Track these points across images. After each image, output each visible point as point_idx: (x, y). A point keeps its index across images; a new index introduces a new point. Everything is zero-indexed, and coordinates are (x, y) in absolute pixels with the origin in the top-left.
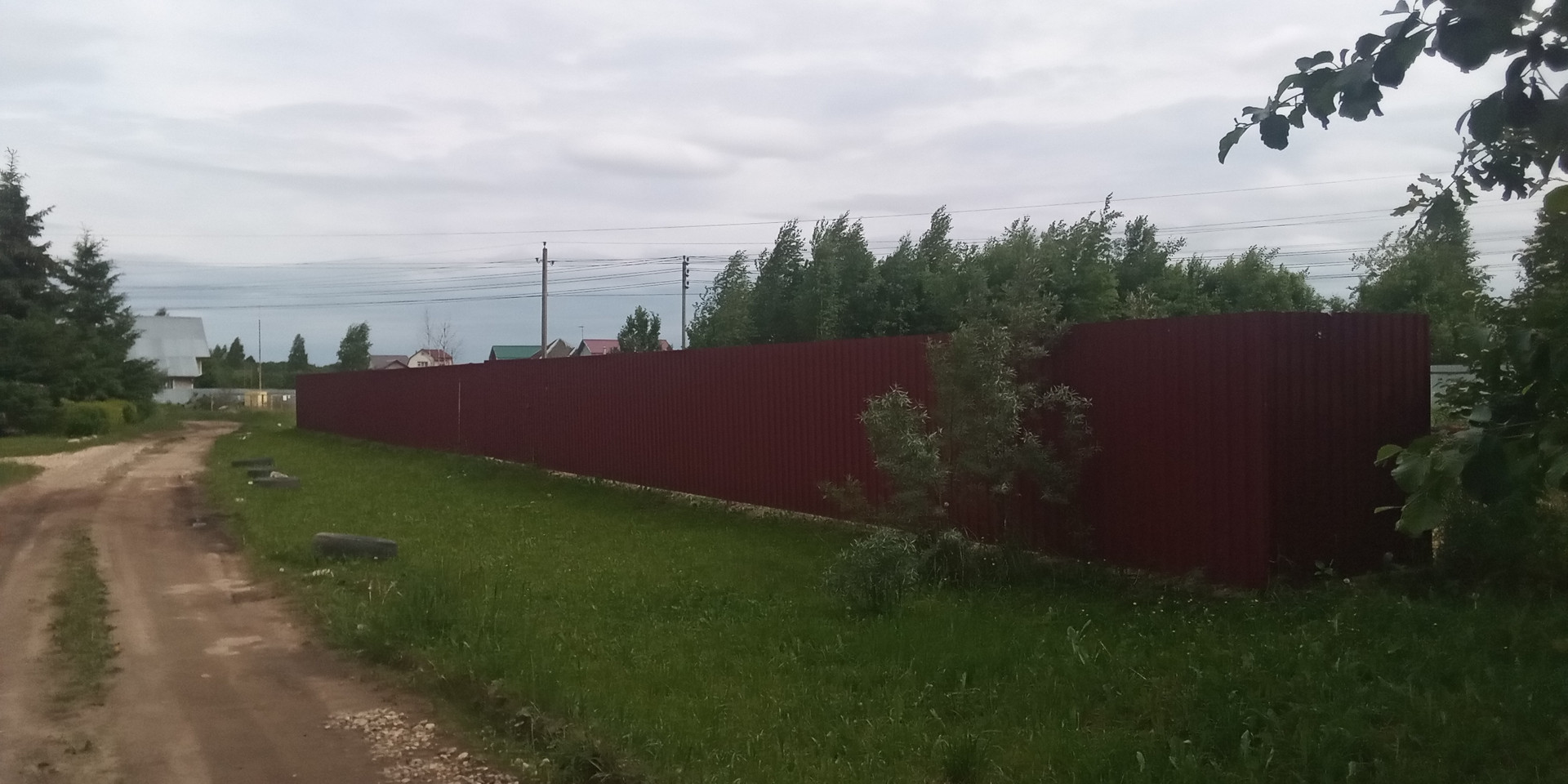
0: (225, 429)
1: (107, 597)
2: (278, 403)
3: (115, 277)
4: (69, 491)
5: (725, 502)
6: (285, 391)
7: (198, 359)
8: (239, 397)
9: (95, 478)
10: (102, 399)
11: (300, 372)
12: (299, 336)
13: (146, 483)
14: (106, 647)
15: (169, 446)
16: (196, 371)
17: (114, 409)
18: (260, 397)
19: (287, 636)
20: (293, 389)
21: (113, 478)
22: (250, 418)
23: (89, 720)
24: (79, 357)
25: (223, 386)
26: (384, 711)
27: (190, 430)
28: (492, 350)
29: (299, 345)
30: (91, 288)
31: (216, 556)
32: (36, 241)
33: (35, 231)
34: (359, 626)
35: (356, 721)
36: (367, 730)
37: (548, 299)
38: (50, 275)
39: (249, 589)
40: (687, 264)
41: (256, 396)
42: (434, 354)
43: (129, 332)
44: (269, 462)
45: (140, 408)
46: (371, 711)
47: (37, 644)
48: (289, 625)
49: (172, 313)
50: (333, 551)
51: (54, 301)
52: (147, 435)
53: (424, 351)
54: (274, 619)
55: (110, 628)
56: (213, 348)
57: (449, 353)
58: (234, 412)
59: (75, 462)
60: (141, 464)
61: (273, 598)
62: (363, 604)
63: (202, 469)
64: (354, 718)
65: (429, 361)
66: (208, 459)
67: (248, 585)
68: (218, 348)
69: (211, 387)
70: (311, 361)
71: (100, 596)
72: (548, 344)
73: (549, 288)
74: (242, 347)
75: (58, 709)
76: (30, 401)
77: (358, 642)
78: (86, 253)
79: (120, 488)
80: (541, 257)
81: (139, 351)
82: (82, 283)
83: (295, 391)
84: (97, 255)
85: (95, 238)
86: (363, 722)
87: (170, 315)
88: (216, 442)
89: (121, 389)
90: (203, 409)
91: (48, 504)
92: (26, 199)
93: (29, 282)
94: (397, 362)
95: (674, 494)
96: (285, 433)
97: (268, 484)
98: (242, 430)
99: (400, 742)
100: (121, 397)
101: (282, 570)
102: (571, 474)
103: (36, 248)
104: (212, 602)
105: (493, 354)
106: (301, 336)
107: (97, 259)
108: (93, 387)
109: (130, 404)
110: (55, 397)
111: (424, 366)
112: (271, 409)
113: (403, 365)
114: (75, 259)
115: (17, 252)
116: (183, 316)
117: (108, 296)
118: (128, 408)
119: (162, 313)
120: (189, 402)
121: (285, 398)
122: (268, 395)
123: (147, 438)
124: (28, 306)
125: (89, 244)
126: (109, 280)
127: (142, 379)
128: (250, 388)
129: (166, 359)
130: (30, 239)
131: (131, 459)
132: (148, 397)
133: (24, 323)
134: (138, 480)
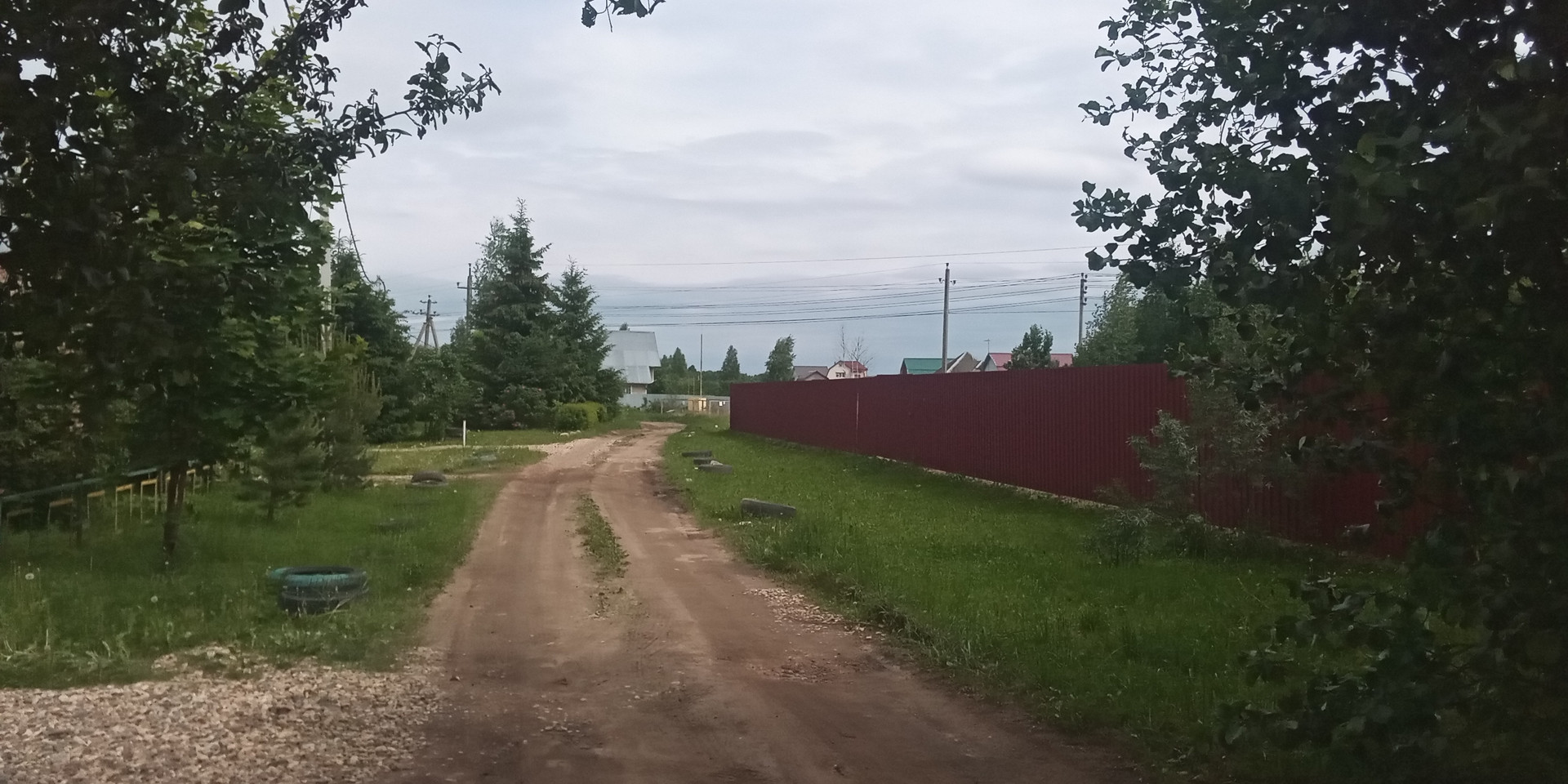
0: (673, 429)
2: (715, 408)
3: (592, 300)
4: (569, 470)
6: (722, 398)
7: (651, 368)
8: (684, 402)
9: (585, 462)
10: (582, 401)
11: (734, 381)
12: (731, 347)
13: (621, 466)
14: (618, 553)
15: (632, 441)
16: (649, 379)
17: (591, 409)
18: (700, 403)
20: (728, 396)
21: (598, 462)
22: (691, 420)
24: (566, 367)
25: (670, 393)
26: (777, 588)
27: (646, 429)
28: (904, 362)
29: (732, 352)
30: (575, 309)
31: (675, 515)
32: (538, 273)
33: (537, 265)
34: (765, 551)
36: (766, 596)
38: (546, 300)
39: (698, 532)
40: (1086, 281)
41: (697, 401)
42: (852, 366)
43: (602, 347)
44: (710, 454)
45: (609, 409)
46: (770, 588)
48: (724, 551)
49: (632, 329)
50: (754, 511)
51: (548, 321)
52: (615, 432)
53: (841, 363)
54: (716, 548)
56: (661, 358)
58: (680, 415)
59: (568, 450)
60: (615, 453)
61: (714, 538)
62: (769, 538)
63: (660, 458)
64: (759, 591)
65: (848, 374)
66: (664, 451)
67: (697, 530)
68: (665, 357)
69: (662, 393)
70: (742, 371)
71: (607, 530)
72: (953, 358)
73: (951, 305)
74: (684, 356)
75: (599, 577)
76: (532, 402)
78: (572, 280)
79: (604, 469)
80: (943, 277)
81: (607, 363)
82: (568, 305)
83: (729, 398)
84: (580, 283)
85: (579, 268)
86: (764, 593)
88: (668, 438)
89: (595, 394)
90: (655, 412)
91: (555, 478)
92: (531, 238)
93: (531, 306)
94: (817, 372)
96: (721, 433)
97: (709, 470)
98: (688, 430)
99: (784, 601)
100: (595, 400)
101: (720, 521)
102: (941, 472)
103: (537, 278)
105: (904, 367)
106: (734, 347)
107: (580, 286)
108: (576, 391)
109: (602, 406)
110: (549, 399)
111: (842, 378)
112: (710, 413)
113: (823, 376)
114: (564, 285)
115: (523, 282)
116: (639, 330)
117: (587, 316)
118: (601, 409)
119: (624, 328)
120: (643, 406)
121: (721, 404)
122: (707, 401)
123: (615, 434)
124: (530, 326)
125: (574, 273)
126: (589, 303)
127: (610, 386)
128: (692, 394)
129: (627, 368)
130: (533, 272)
131: (607, 449)
132: (614, 399)
133: (528, 339)
134: (615, 464)
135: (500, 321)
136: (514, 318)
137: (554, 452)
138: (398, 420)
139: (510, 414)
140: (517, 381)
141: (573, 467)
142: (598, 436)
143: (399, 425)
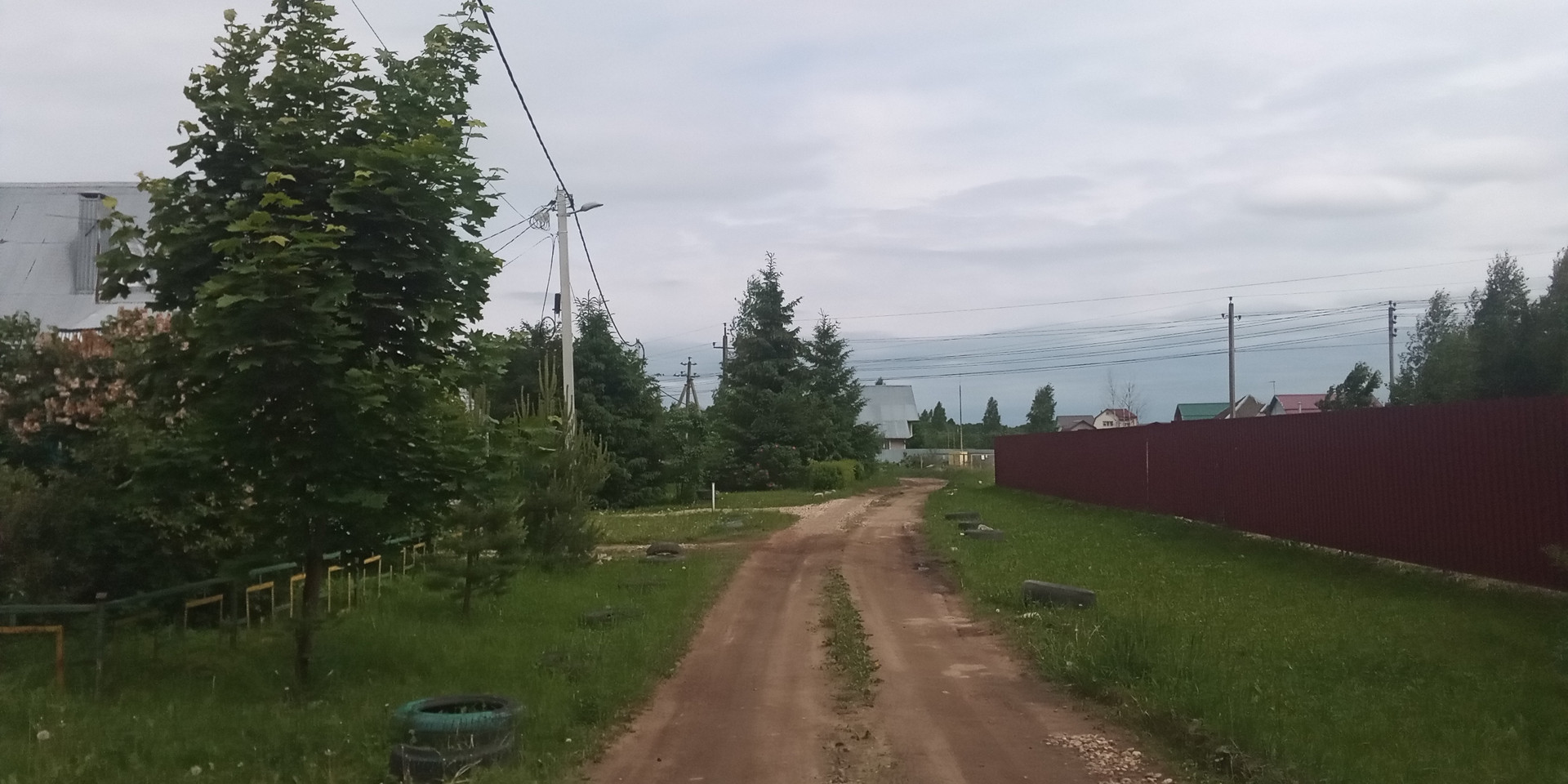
0: (934, 485)
1: (862, 623)
2: (977, 462)
3: (846, 354)
4: (821, 536)
5: (1441, 571)
6: (982, 451)
7: (909, 422)
8: (944, 457)
9: (838, 526)
10: (836, 458)
11: (995, 433)
12: (992, 398)
13: (877, 531)
14: (868, 663)
15: (891, 500)
16: (908, 434)
17: (847, 466)
18: (961, 457)
19: (1006, 667)
20: (991, 448)
21: (852, 526)
22: (953, 476)
23: (865, 717)
24: (821, 423)
25: (930, 447)
26: (1095, 737)
27: (905, 486)
28: (1178, 408)
29: (992, 405)
30: (828, 363)
31: (940, 596)
32: (789, 328)
33: (788, 320)
34: (1068, 663)
35: (1072, 742)
36: (1082, 750)
37: (1236, 355)
38: (798, 355)
39: (970, 625)
40: (1394, 310)
41: (958, 456)
42: (1121, 414)
43: (857, 401)
44: (974, 516)
45: (866, 466)
46: (1084, 735)
47: (817, 657)
48: (1008, 658)
50: (1040, 597)
51: (801, 376)
52: (872, 490)
53: (1109, 411)
54: (996, 652)
55: (869, 648)
56: (921, 413)
57: (1134, 412)
58: (941, 470)
59: (821, 512)
60: (872, 515)
61: (992, 634)
62: (1071, 644)
63: (920, 521)
64: (1070, 739)
65: (1116, 423)
66: (924, 512)
67: (968, 622)
68: (925, 412)
69: (921, 448)
70: (1003, 422)
71: (857, 623)
72: (1236, 401)
73: (1237, 344)
74: (944, 410)
75: (841, 705)
76: (785, 461)
77: (1069, 678)
78: (824, 334)
79: (858, 534)
80: (1227, 312)
81: (864, 417)
82: (821, 360)
83: (992, 451)
84: (833, 336)
85: (831, 322)
86: (1078, 744)
87: (887, 384)
88: (930, 498)
89: (851, 450)
90: (914, 467)
91: (806, 546)
92: (782, 292)
93: (783, 362)
94: (1083, 422)
95: (1380, 560)
96: (987, 490)
97: (977, 536)
98: (948, 486)
99: (1111, 763)
100: (851, 457)
101: (998, 610)
102: (1264, 536)
103: (788, 333)
104: (942, 634)
105: (1178, 413)
106: (994, 399)
107: (832, 340)
108: (831, 449)
109: (859, 463)
110: (804, 457)
111: (1110, 427)
112: (972, 468)
113: (1089, 425)
114: (816, 340)
115: (774, 337)
116: (895, 384)
117: (841, 371)
118: (857, 467)
119: (880, 382)
120: (902, 461)
121: (983, 457)
122: (969, 454)
123: (874, 493)
124: (783, 382)
125: (826, 327)
126: (842, 357)
127: (866, 441)
128: (952, 448)
129: (884, 423)
130: (784, 326)
131: (863, 510)
132: (871, 457)
133: (781, 396)
134: (871, 529)
135: (753, 379)
136: (767, 375)
137: (806, 515)
138: (650, 483)
139: (764, 474)
140: (771, 439)
141: (825, 533)
142: (855, 495)
143: (651, 488)
